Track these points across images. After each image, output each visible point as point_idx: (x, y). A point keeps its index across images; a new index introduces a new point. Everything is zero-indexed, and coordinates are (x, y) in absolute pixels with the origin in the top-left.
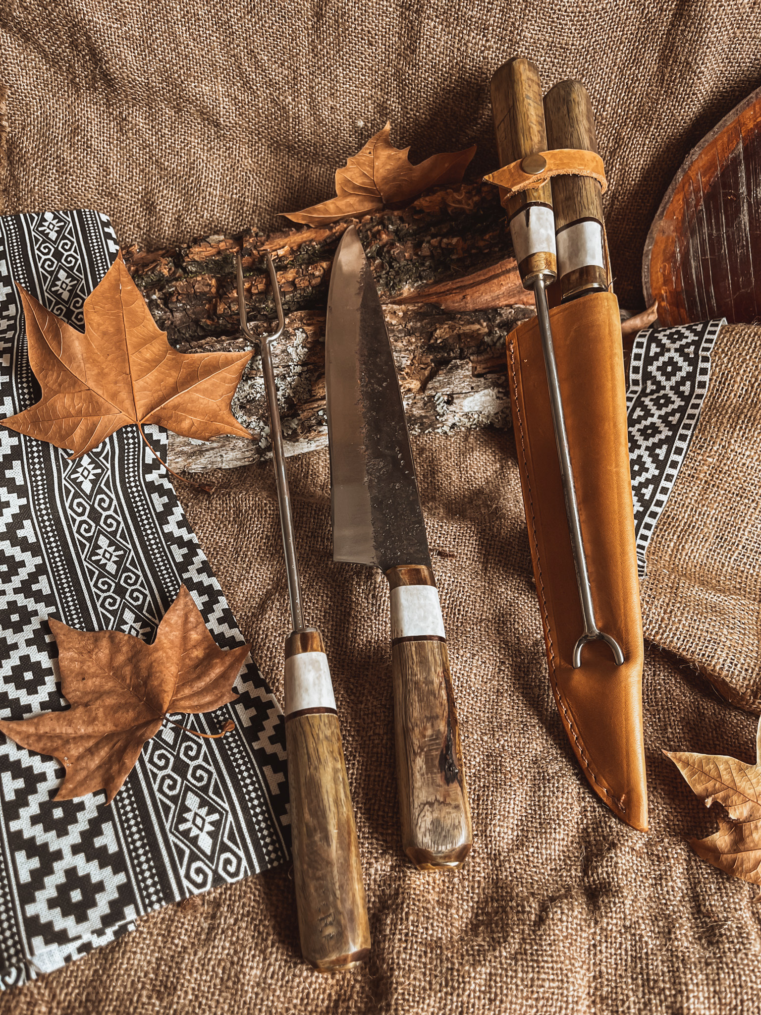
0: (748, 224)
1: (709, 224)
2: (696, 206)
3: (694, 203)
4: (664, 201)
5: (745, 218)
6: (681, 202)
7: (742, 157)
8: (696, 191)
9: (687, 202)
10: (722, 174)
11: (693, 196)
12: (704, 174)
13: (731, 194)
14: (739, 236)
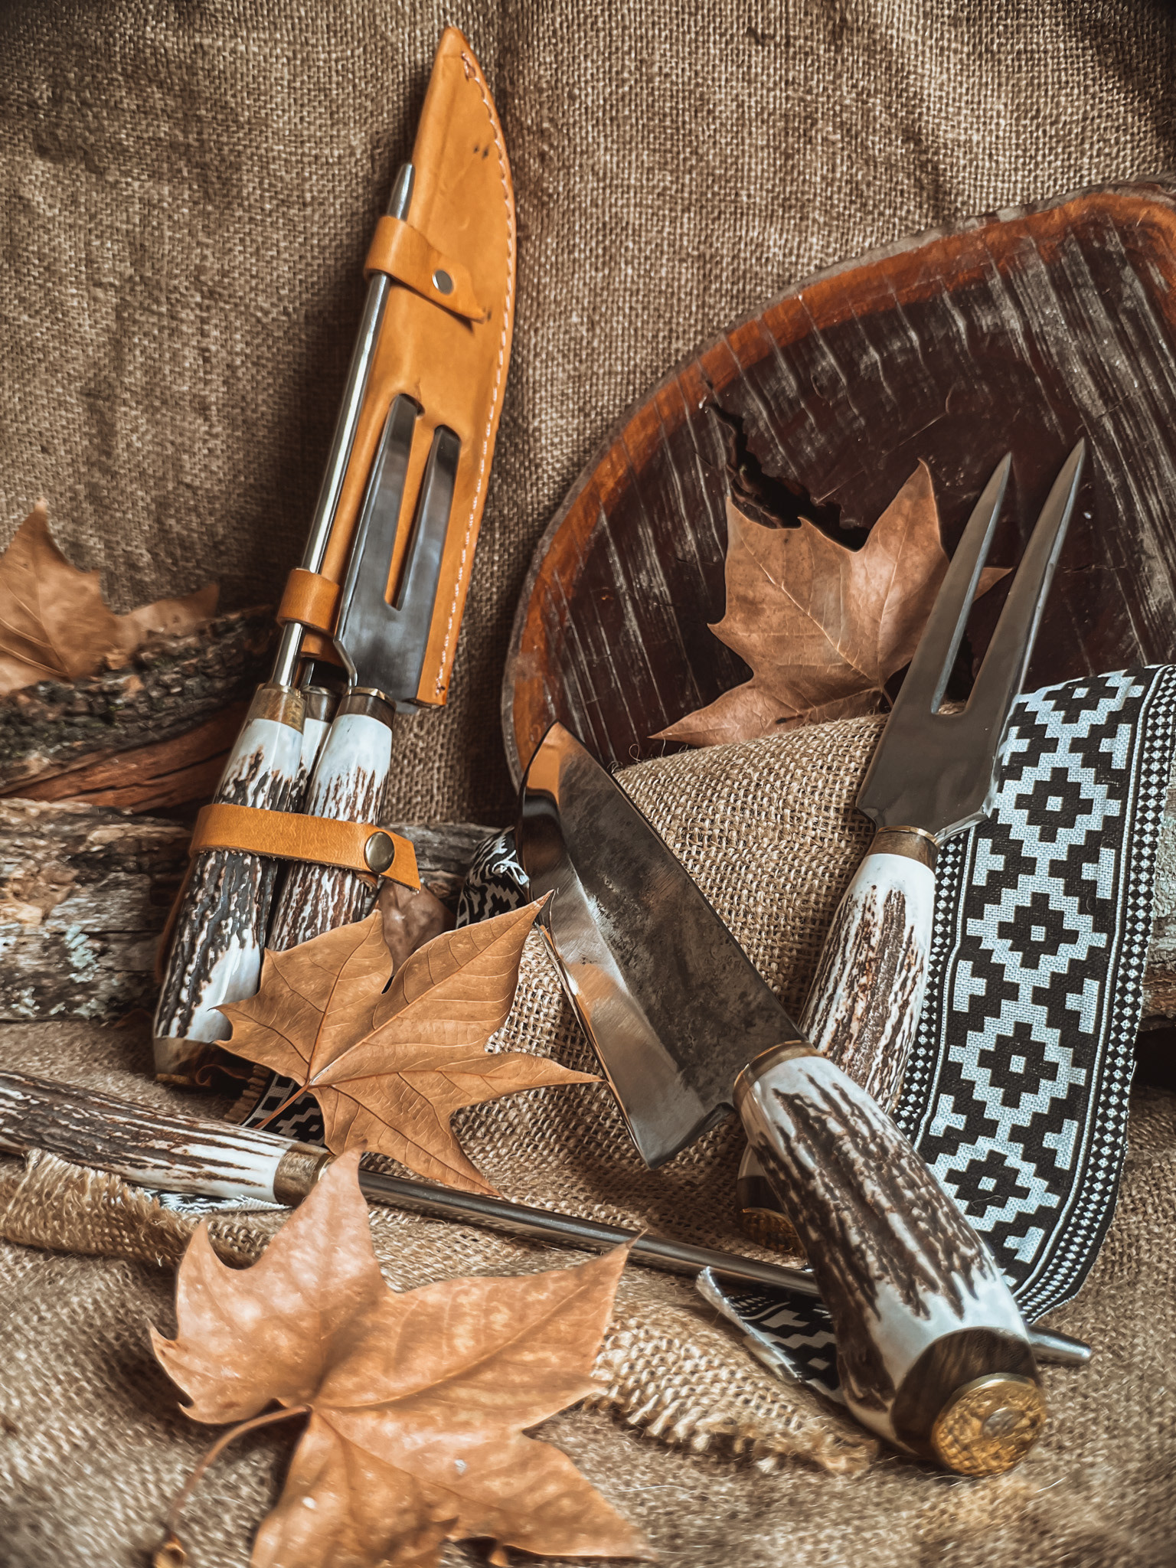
0: (638, 633)
1: (586, 647)
2: (561, 623)
3: (557, 618)
4: (516, 625)
5: (633, 624)
6: (539, 622)
7: (608, 531)
8: (557, 600)
9: (547, 620)
10: (586, 566)
11: (554, 609)
12: (562, 573)
13: (604, 593)
14: (630, 654)
